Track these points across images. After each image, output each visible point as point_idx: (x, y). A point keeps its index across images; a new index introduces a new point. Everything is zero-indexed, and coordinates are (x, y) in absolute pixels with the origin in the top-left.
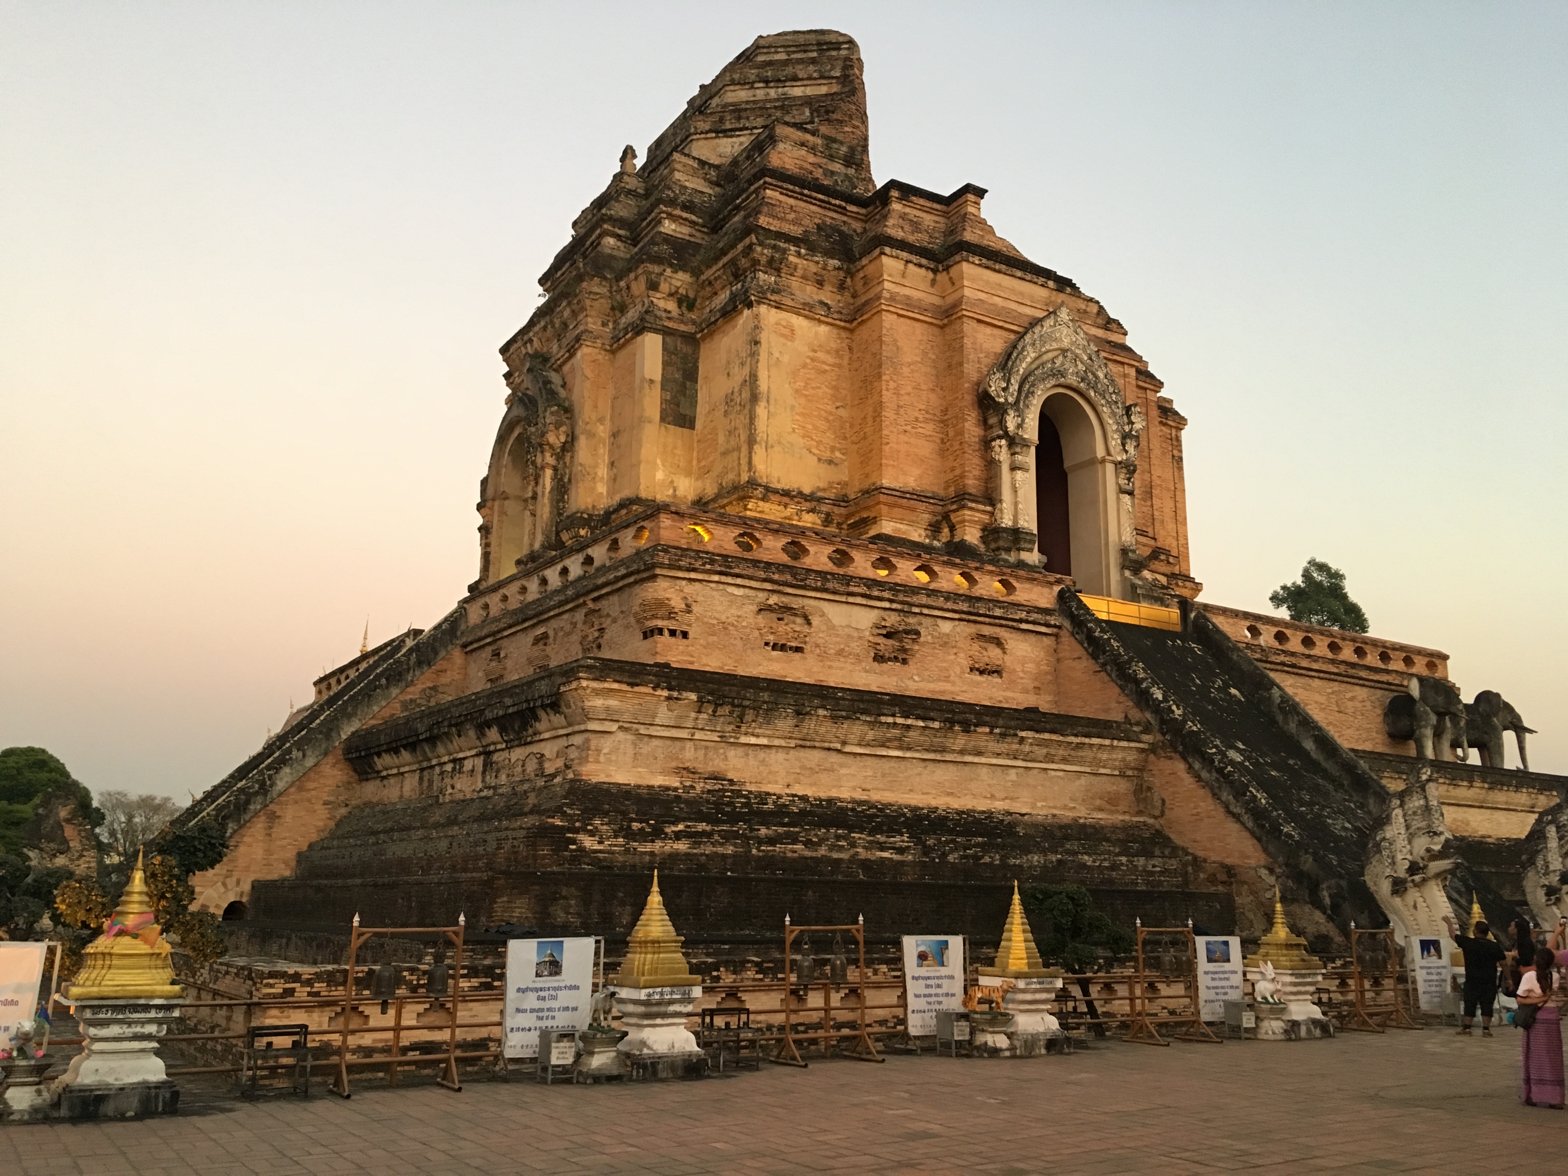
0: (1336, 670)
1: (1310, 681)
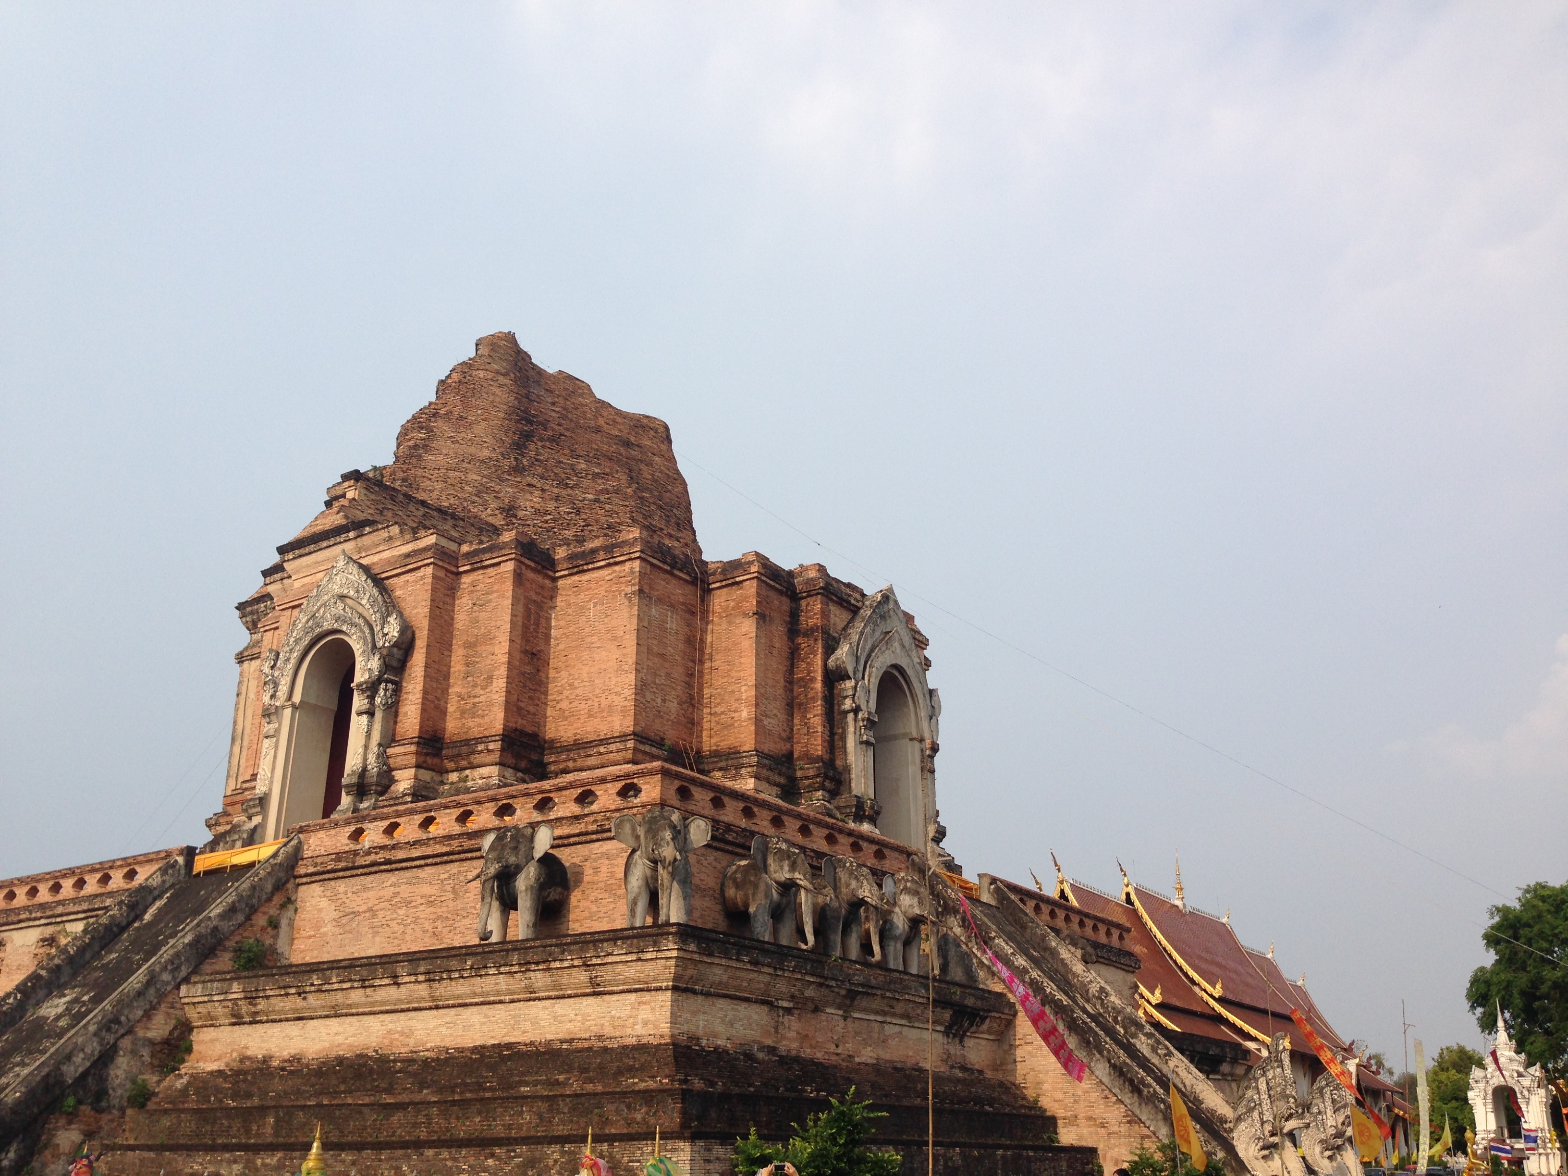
0: (445, 849)
1: (419, 872)
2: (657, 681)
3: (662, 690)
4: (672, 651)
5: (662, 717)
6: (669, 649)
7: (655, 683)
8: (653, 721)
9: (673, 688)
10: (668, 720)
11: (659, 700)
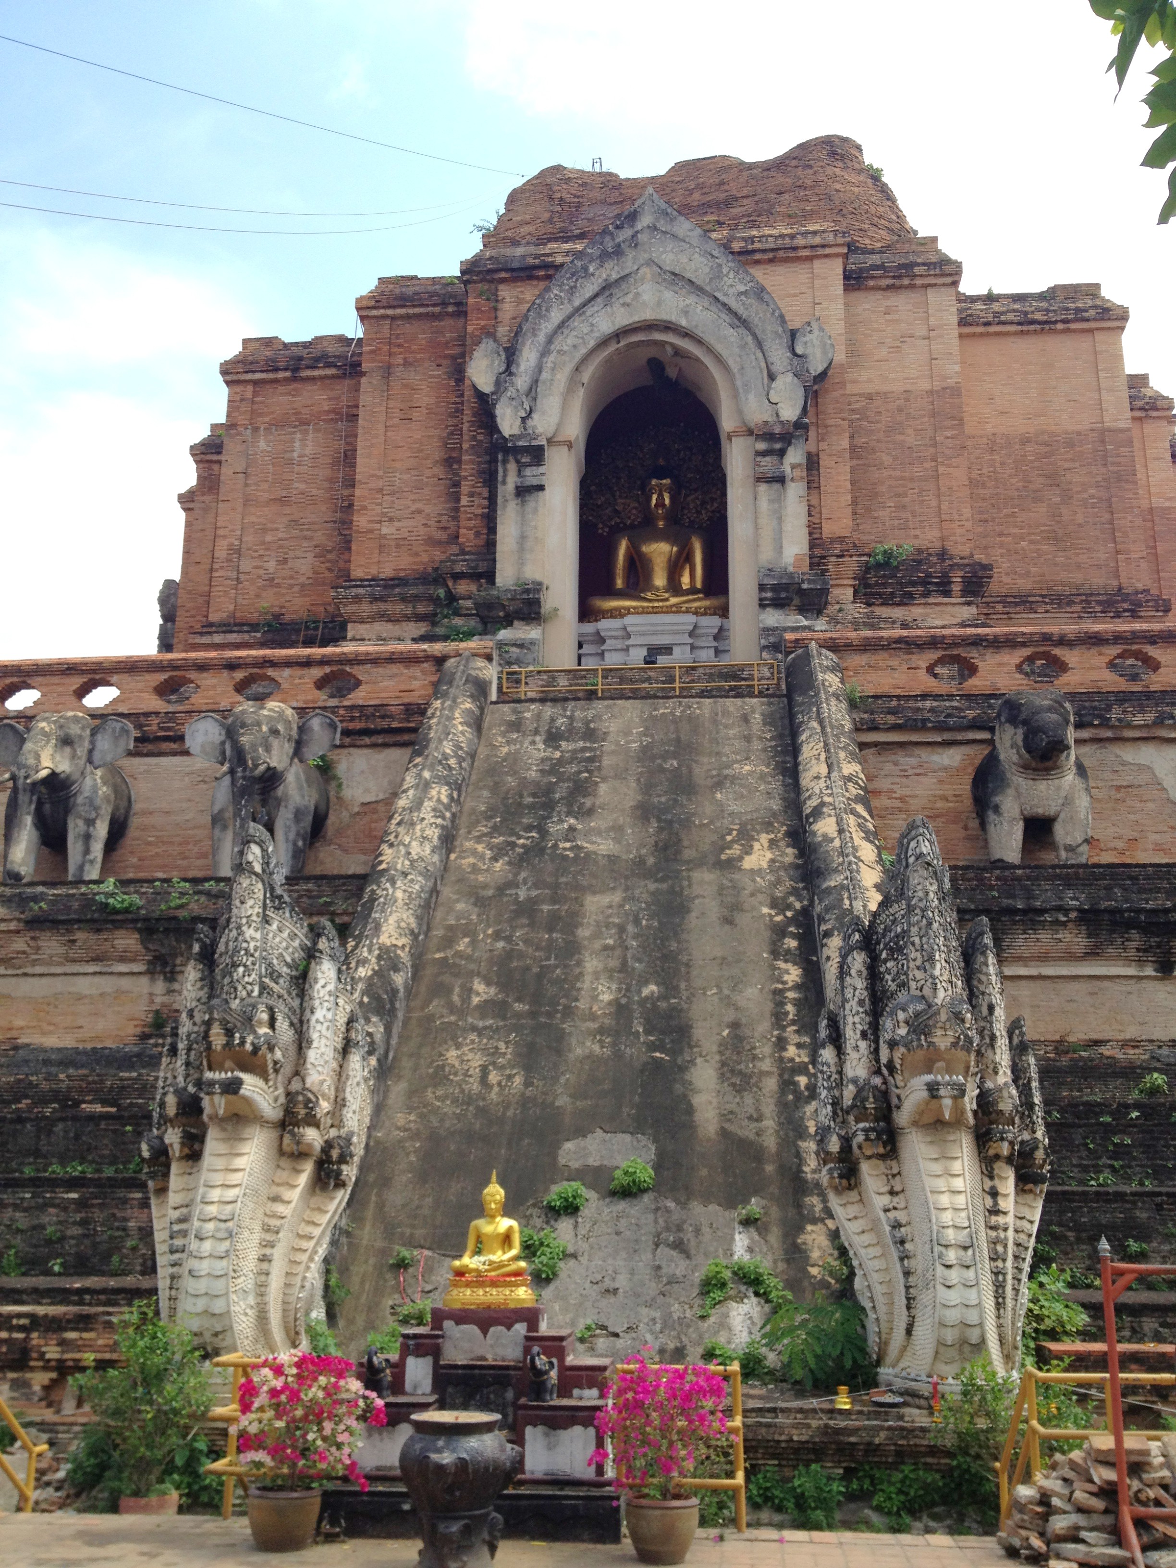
2: (269, 538)
3: (281, 547)
4: (302, 486)
5: (278, 585)
6: (296, 485)
7: (263, 543)
8: (258, 596)
9: (305, 538)
10: (291, 586)
11: (271, 565)
